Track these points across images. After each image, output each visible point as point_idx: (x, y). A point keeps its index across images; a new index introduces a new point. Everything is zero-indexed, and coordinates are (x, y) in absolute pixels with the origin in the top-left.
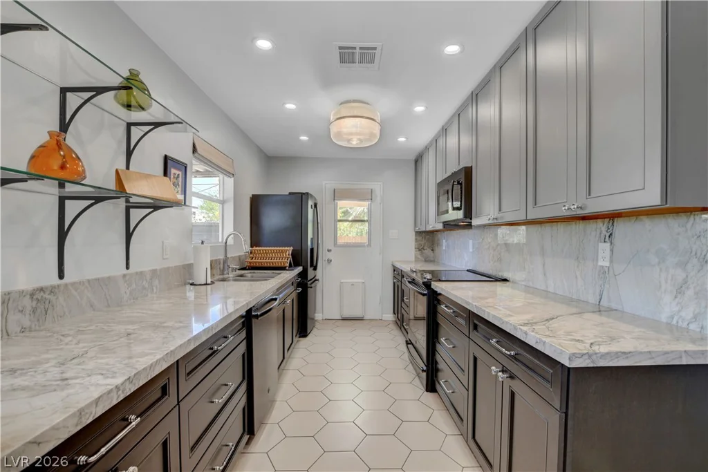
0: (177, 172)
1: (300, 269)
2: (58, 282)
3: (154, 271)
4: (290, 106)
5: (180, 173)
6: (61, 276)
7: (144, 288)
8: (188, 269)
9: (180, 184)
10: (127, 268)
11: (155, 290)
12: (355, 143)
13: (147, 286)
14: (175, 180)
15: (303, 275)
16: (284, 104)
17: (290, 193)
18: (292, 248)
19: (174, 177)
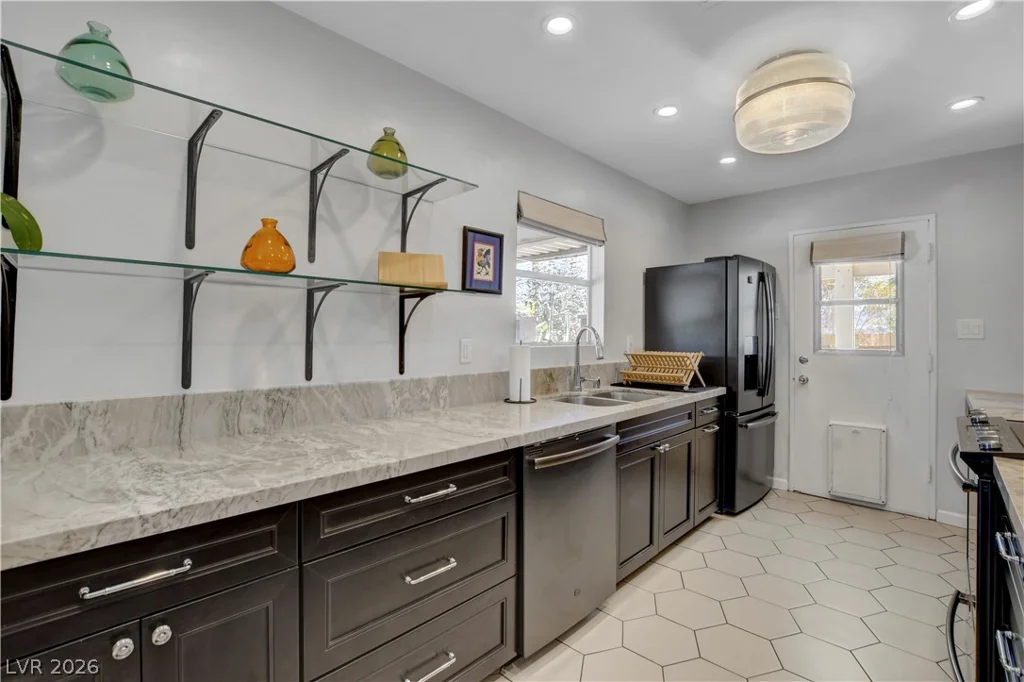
0: (486, 247)
1: (721, 391)
2: (304, 383)
3: (441, 381)
4: (667, 112)
5: (491, 248)
6: (309, 375)
7: (423, 399)
8: (503, 378)
9: (491, 262)
10: (401, 371)
11: (442, 402)
12: (791, 144)
13: (428, 396)
14: (482, 258)
15: (728, 403)
16: (655, 111)
17: (708, 260)
18: (701, 354)
19: (480, 255)
